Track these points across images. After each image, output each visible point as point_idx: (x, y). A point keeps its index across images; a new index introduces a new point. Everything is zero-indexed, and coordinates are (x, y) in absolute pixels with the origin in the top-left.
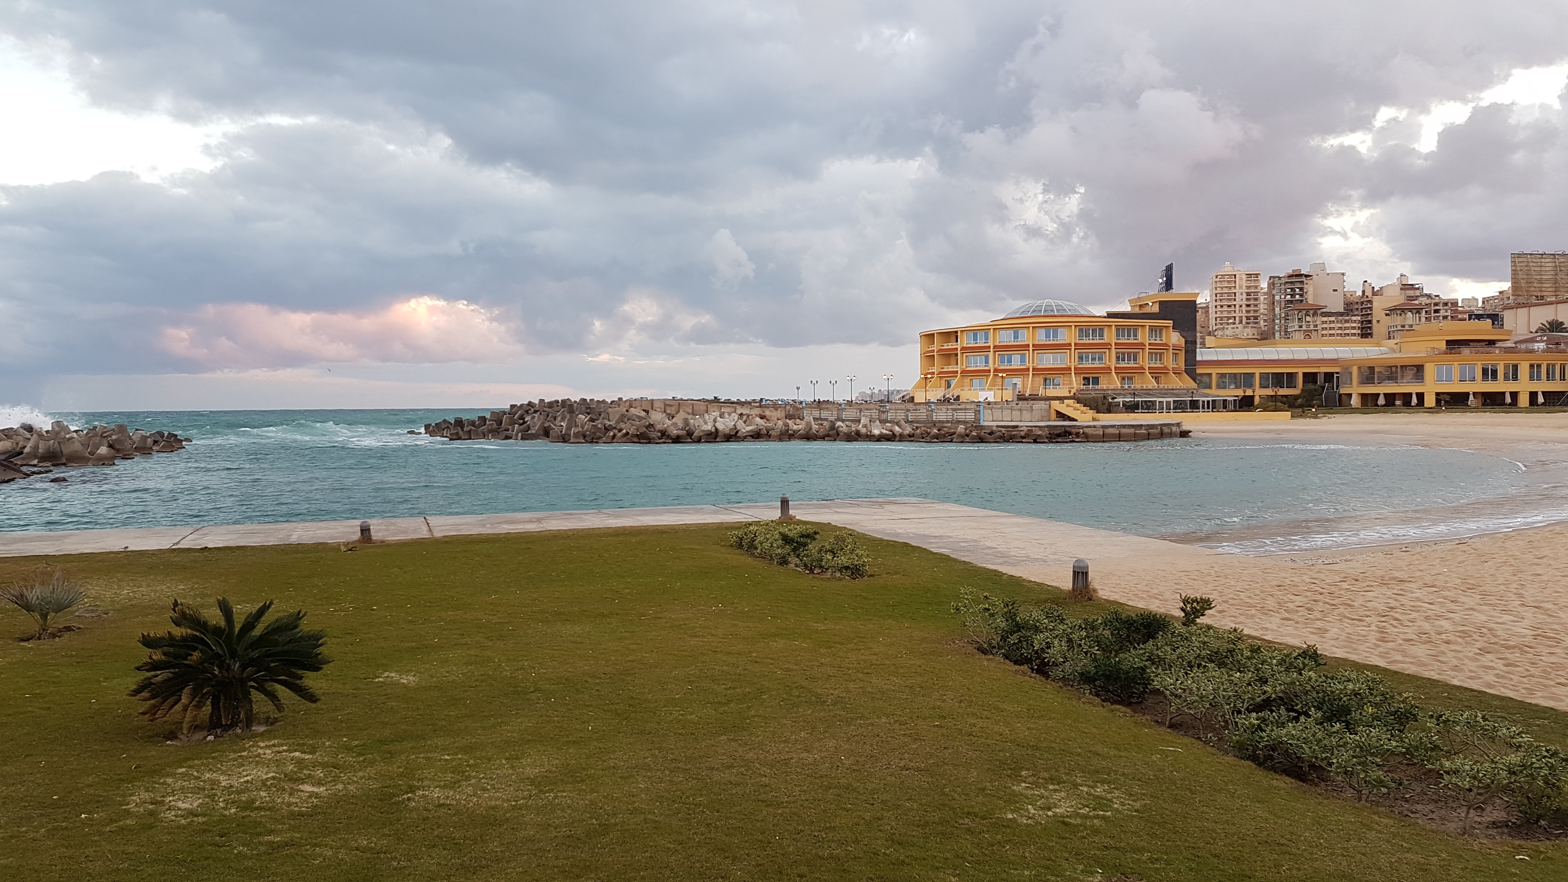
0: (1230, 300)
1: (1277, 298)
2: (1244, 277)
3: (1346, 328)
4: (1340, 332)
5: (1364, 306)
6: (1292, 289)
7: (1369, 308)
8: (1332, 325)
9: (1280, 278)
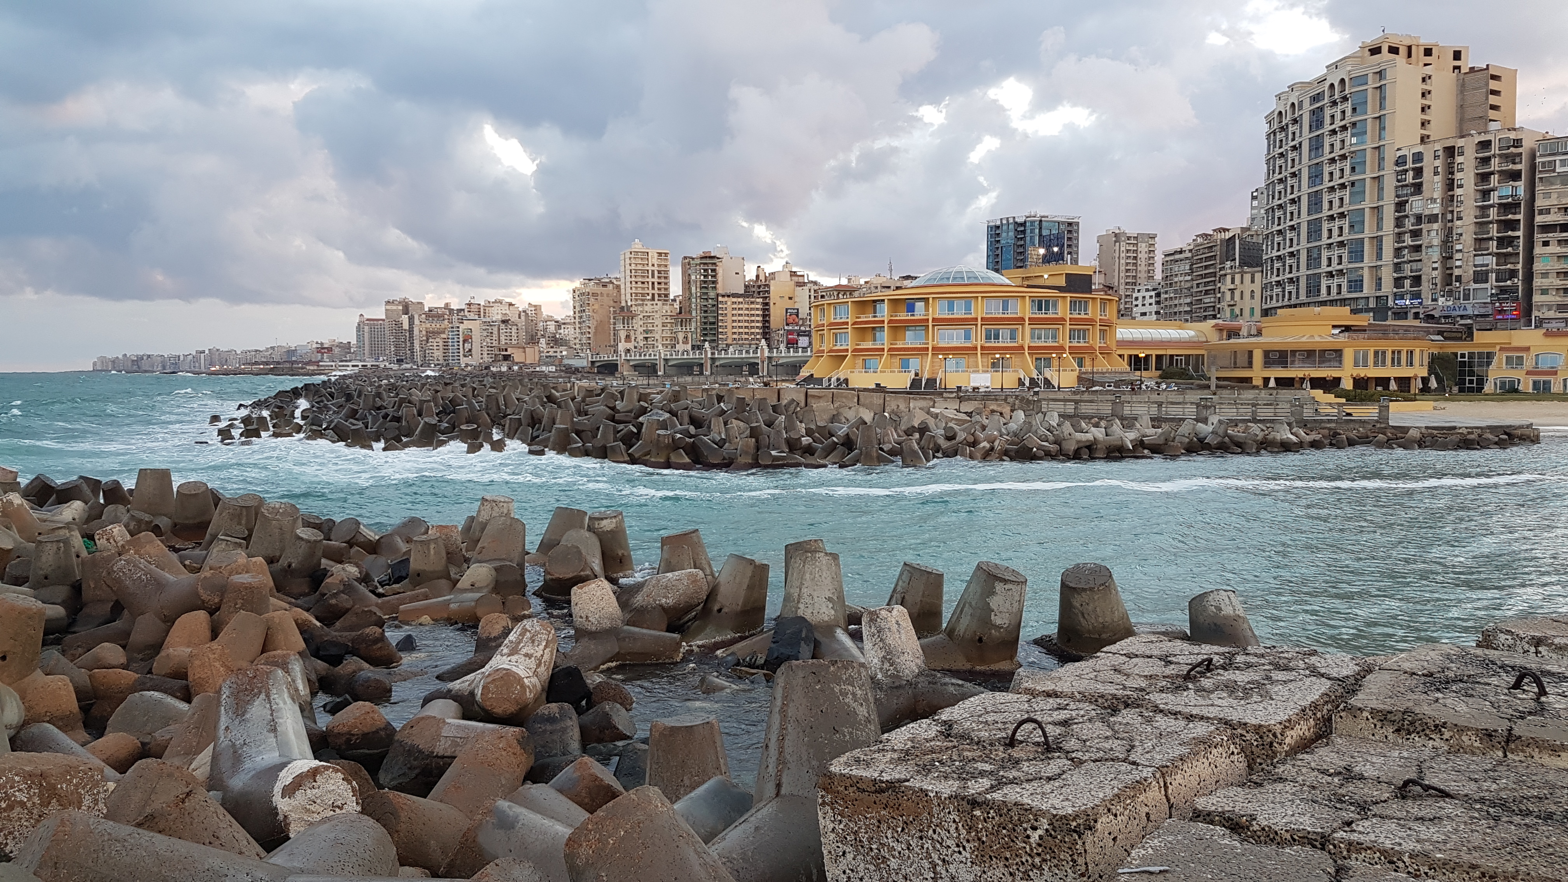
0: (643, 277)
1: (693, 277)
2: (656, 255)
3: (752, 309)
4: (747, 312)
5: (761, 289)
6: (705, 270)
7: (766, 291)
8: (741, 306)
9: (693, 259)
